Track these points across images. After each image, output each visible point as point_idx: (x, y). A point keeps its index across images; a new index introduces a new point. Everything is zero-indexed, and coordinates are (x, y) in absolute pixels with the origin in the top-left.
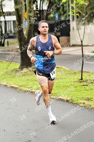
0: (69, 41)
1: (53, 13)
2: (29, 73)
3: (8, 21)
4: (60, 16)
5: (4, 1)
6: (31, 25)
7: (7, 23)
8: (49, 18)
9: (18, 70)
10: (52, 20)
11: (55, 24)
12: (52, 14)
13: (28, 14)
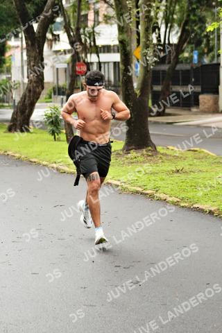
0: (216, 102)
1: (189, 49)
2: (141, 159)
3: (105, 63)
4: (201, 55)
5: (98, 26)
6: (148, 71)
7: (102, 65)
8: (180, 60)
9: (121, 153)
10: (186, 63)
11: (192, 71)
12: (187, 52)
13: (143, 50)
